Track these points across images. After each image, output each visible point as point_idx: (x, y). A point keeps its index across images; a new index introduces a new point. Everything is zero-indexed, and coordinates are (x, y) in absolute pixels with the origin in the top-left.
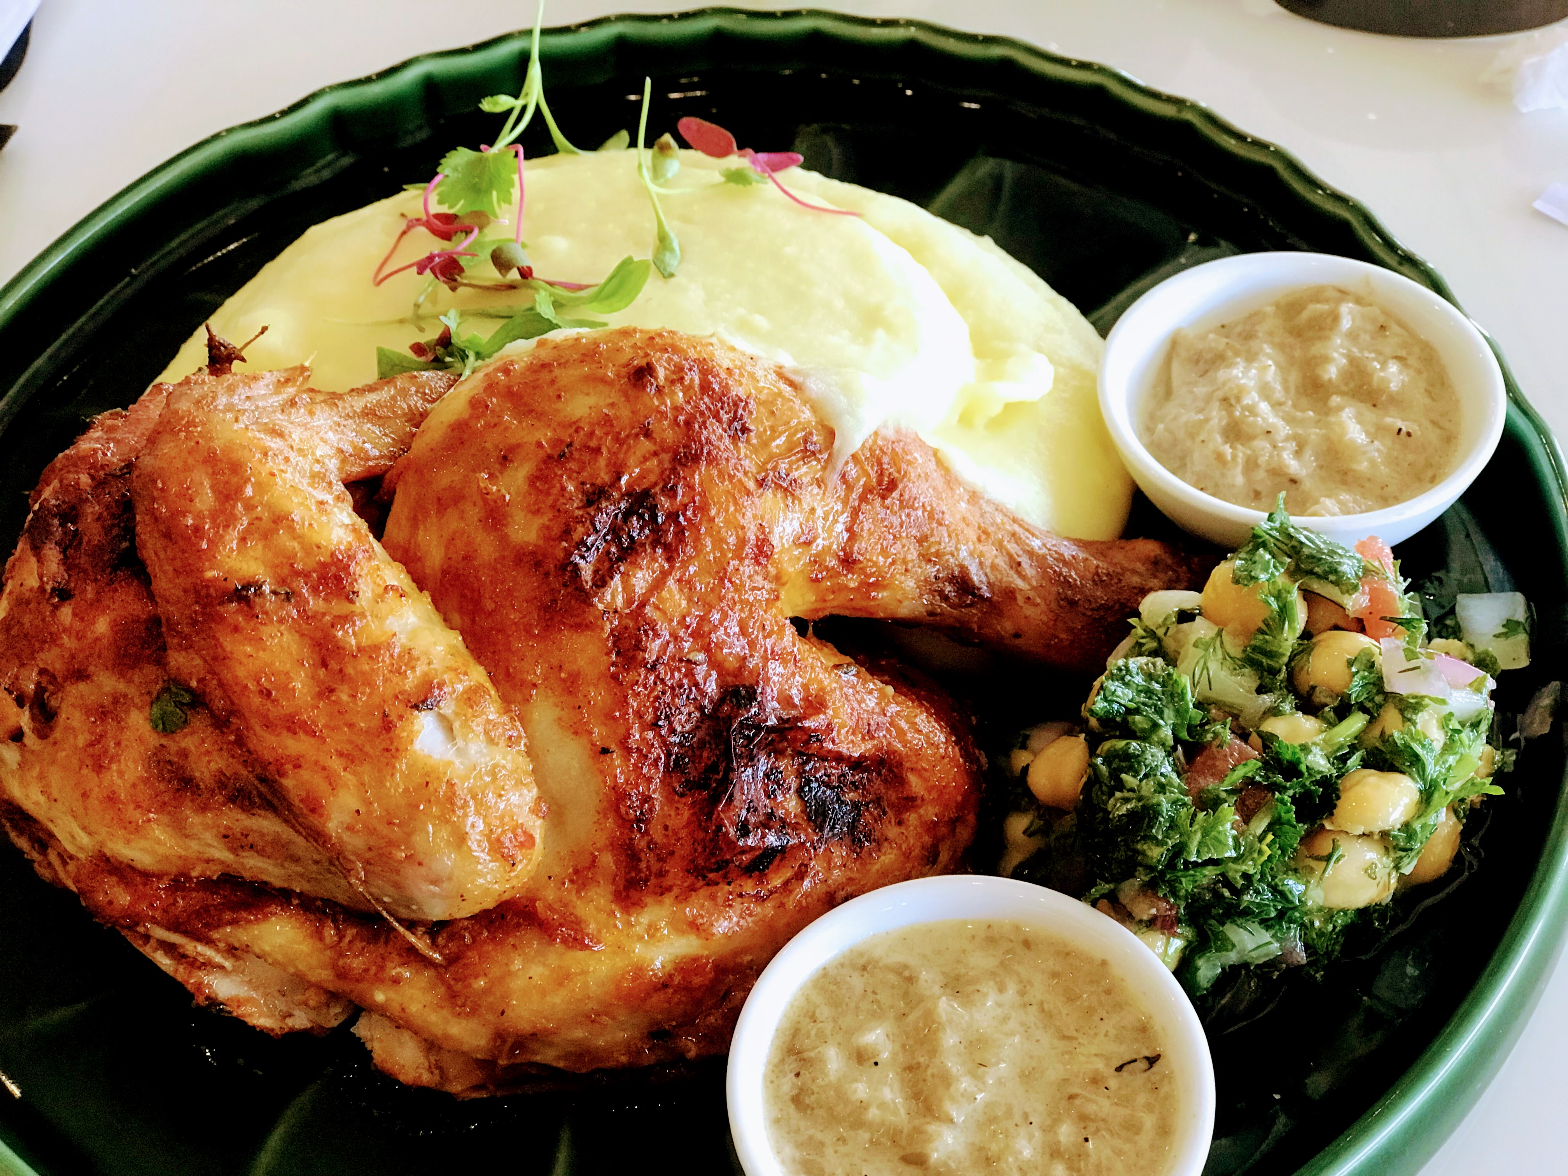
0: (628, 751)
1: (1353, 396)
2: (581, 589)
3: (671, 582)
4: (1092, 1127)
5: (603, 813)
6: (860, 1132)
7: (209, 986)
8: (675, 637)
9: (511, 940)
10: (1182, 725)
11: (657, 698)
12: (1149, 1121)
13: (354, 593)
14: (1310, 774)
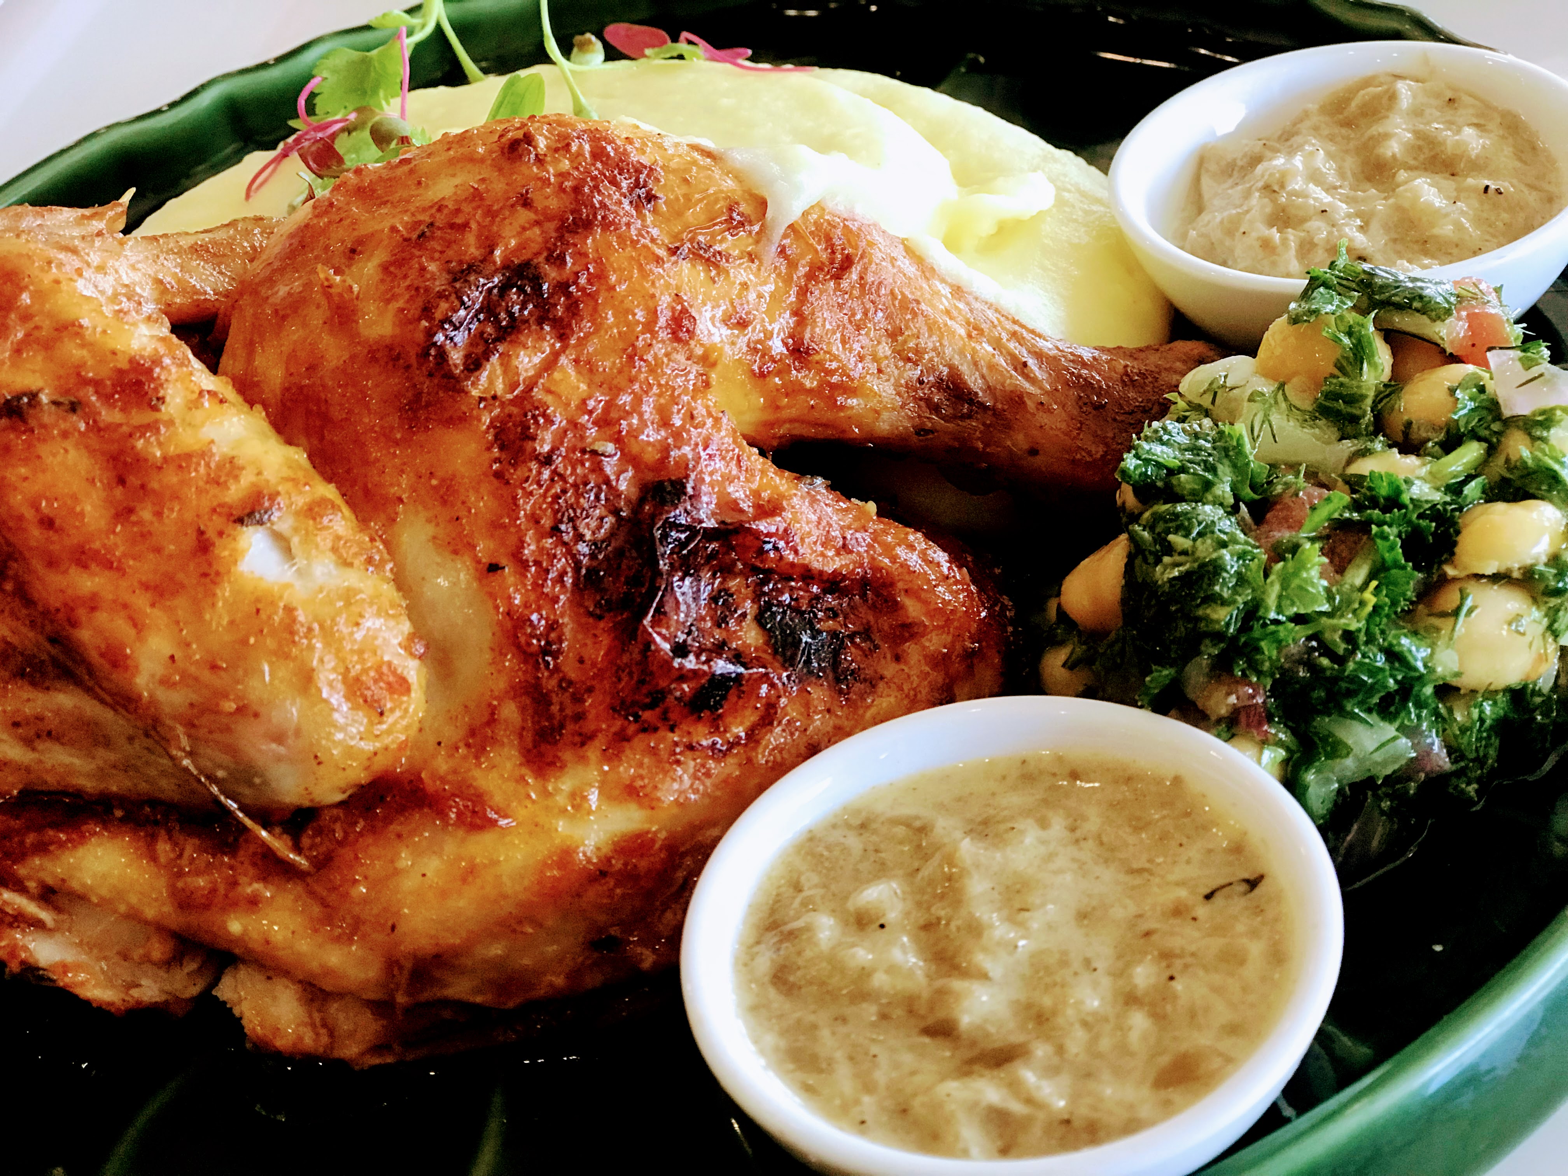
0: (523, 565)
1: (1426, 169)
2: (450, 375)
3: (563, 360)
4: (1178, 963)
5: (499, 652)
6: (864, 1005)
7: (25, 948)
8: (574, 425)
9: (395, 827)
10: (1242, 482)
11: (556, 497)
12: (1256, 949)
13: (158, 399)
14: (1415, 506)
